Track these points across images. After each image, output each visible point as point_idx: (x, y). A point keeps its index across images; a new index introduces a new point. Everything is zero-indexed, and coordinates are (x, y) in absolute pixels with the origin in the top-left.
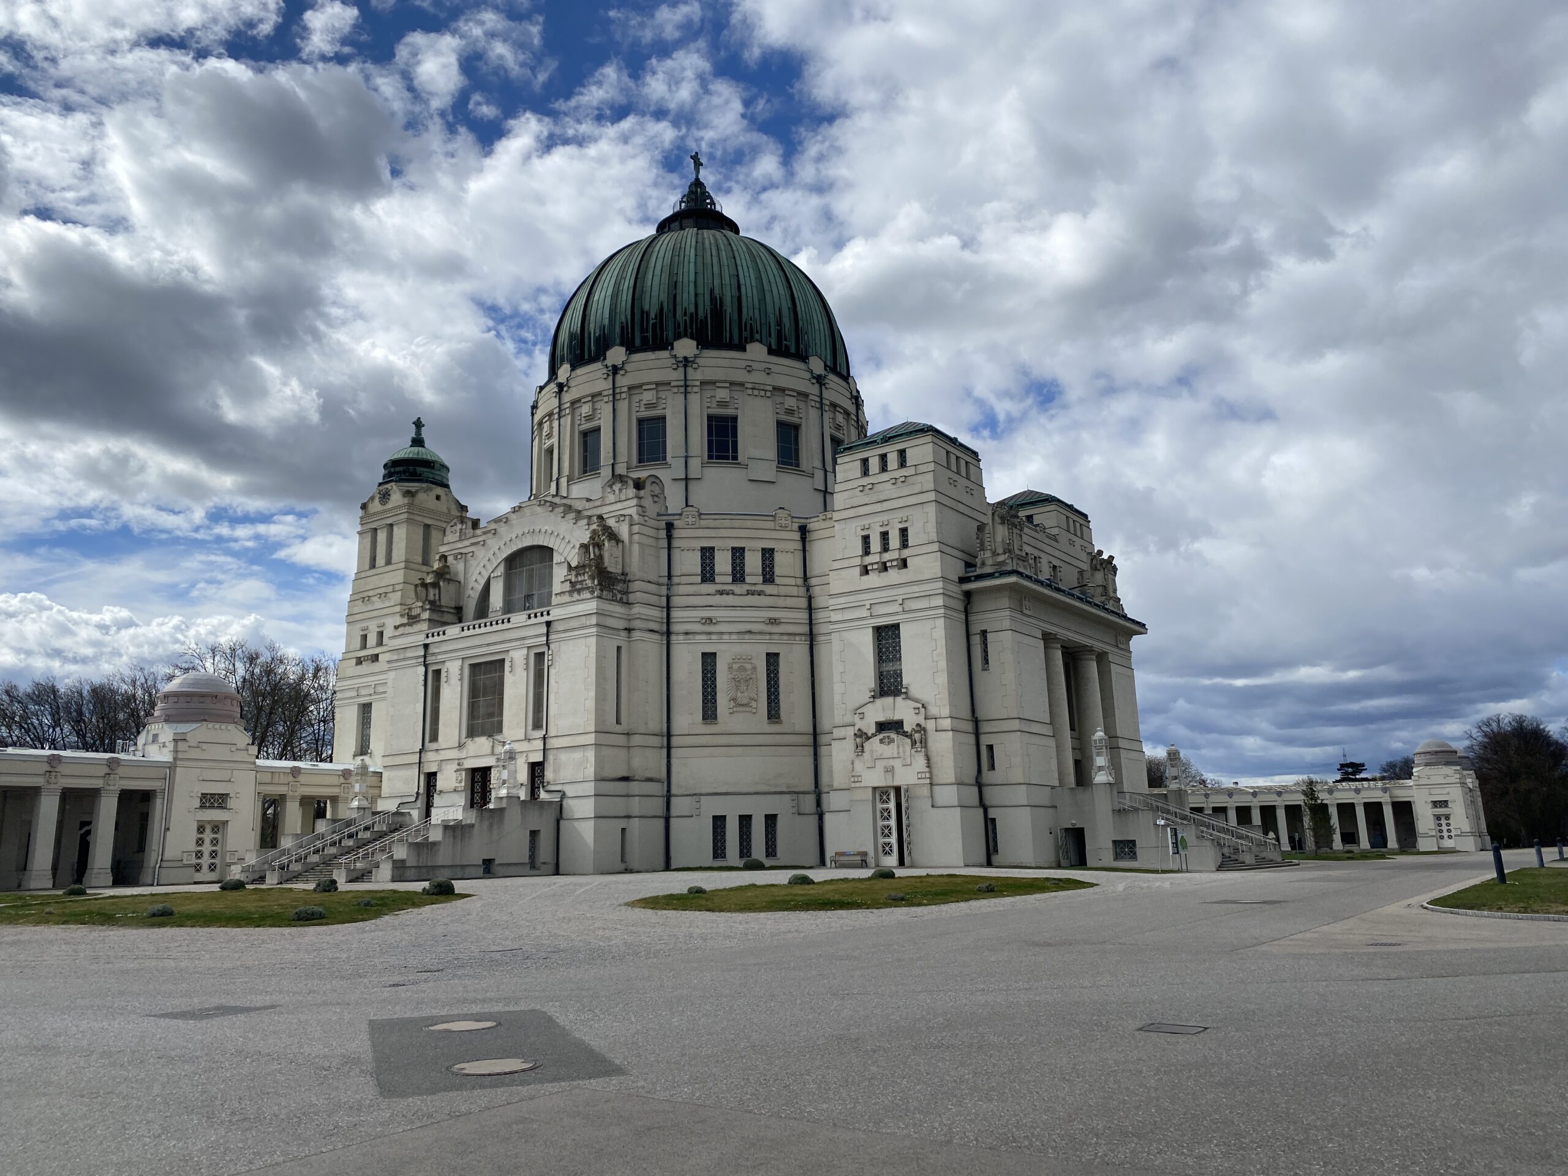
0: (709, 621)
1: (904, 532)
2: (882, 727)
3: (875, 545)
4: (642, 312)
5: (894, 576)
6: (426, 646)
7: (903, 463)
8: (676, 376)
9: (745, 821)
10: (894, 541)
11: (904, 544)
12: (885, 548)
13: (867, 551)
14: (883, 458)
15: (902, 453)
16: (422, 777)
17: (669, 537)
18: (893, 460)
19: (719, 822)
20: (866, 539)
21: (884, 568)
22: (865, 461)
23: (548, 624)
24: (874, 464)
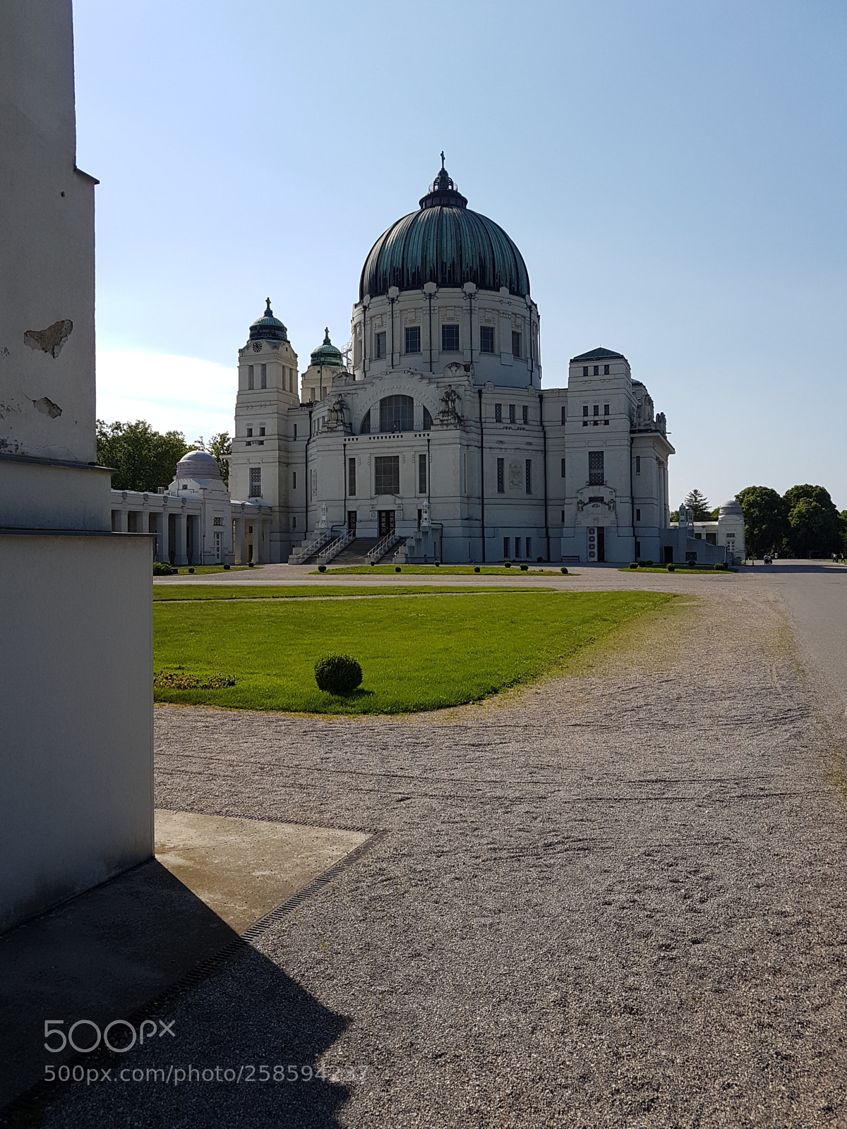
0: (501, 442)
1: (607, 407)
2: (592, 500)
3: (591, 411)
4: (443, 263)
5: (601, 427)
6: (345, 445)
7: (607, 372)
8: (466, 303)
9: (518, 539)
10: (602, 411)
11: (607, 413)
12: (596, 414)
13: (586, 414)
14: (596, 368)
15: (607, 367)
16: (347, 513)
17: (480, 397)
18: (601, 370)
19: (506, 540)
20: (585, 408)
21: (596, 423)
22: (586, 369)
23: (429, 440)
24: (591, 371)
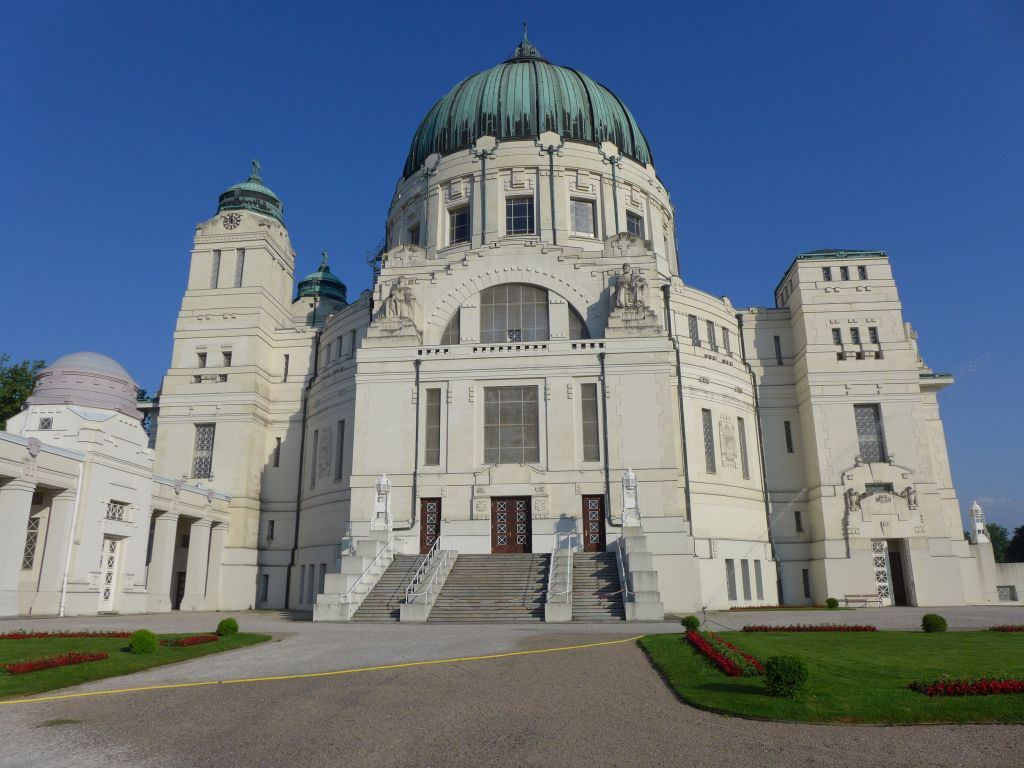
0: (705, 381)
1: (873, 331)
2: (872, 487)
3: (846, 337)
5: (870, 362)
6: (417, 363)
7: (863, 277)
8: (607, 169)
9: (744, 563)
10: (865, 337)
11: (875, 340)
12: (857, 340)
13: (838, 341)
14: (844, 270)
15: (862, 270)
16: (418, 502)
17: (667, 298)
18: (854, 272)
19: (729, 562)
20: (837, 332)
21: (860, 356)
22: (827, 269)
23: (602, 356)
24: (836, 273)
